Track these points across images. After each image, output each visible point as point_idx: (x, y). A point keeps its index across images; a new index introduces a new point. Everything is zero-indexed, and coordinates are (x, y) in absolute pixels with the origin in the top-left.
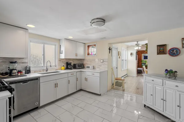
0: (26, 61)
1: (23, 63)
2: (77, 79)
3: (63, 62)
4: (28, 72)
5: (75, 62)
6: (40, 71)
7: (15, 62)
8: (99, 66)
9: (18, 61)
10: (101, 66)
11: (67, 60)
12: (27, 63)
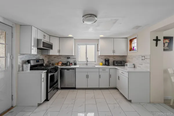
0: (75, 57)
1: (73, 58)
2: (110, 76)
3: (101, 58)
4: (75, 64)
5: (116, 58)
6: (83, 65)
7: (69, 58)
8: (140, 64)
9: (71, 57)
10: (142, 64)
11: (106, 57)
12: (76, 58)
